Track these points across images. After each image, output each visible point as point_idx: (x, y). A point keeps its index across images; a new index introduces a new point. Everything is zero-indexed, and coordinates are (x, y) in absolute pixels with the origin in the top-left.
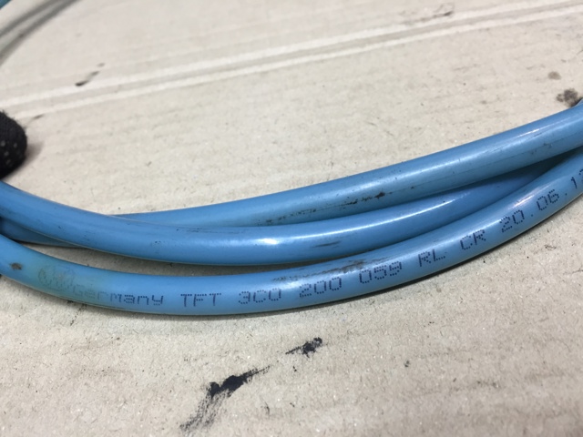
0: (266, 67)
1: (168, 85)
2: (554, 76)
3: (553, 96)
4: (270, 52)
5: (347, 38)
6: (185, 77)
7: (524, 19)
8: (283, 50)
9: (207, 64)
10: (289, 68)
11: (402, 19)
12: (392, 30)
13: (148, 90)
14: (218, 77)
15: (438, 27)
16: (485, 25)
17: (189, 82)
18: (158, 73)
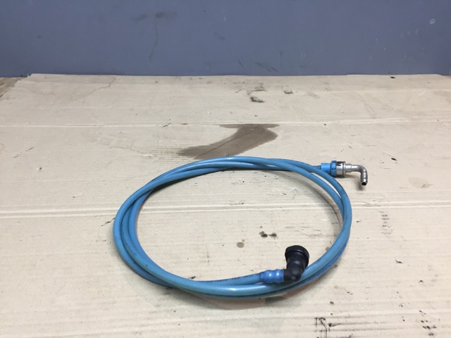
0: (189, 211)
1: (160, 212)
2: (261, 227)
3: (259, 232)
4: (190, 206)
5: (213, 206)
6: (165, 210)
7: (261, 209)
8: (194, 206)
9: (171, 207)
10: (196, 212)
11: (229, 202)
12: (226, 206)
13: (153, 212)
14: (174, 211)
15: (238, 207)
16: (250, 209)
17: (166, 211)
18: (156, 207)
